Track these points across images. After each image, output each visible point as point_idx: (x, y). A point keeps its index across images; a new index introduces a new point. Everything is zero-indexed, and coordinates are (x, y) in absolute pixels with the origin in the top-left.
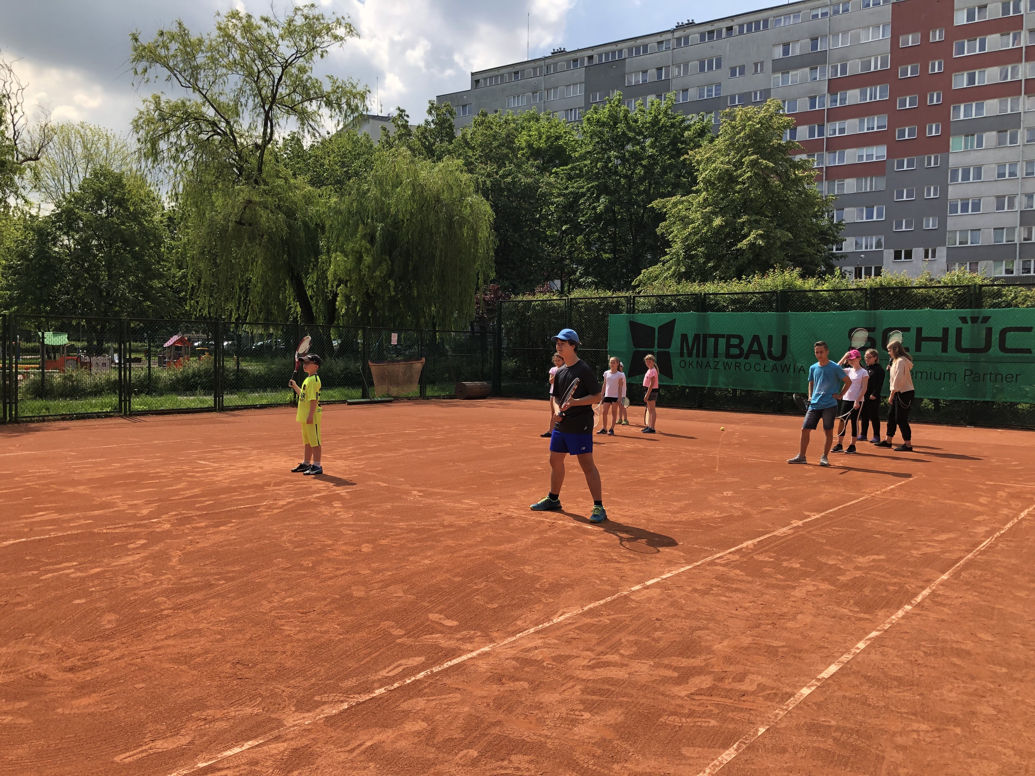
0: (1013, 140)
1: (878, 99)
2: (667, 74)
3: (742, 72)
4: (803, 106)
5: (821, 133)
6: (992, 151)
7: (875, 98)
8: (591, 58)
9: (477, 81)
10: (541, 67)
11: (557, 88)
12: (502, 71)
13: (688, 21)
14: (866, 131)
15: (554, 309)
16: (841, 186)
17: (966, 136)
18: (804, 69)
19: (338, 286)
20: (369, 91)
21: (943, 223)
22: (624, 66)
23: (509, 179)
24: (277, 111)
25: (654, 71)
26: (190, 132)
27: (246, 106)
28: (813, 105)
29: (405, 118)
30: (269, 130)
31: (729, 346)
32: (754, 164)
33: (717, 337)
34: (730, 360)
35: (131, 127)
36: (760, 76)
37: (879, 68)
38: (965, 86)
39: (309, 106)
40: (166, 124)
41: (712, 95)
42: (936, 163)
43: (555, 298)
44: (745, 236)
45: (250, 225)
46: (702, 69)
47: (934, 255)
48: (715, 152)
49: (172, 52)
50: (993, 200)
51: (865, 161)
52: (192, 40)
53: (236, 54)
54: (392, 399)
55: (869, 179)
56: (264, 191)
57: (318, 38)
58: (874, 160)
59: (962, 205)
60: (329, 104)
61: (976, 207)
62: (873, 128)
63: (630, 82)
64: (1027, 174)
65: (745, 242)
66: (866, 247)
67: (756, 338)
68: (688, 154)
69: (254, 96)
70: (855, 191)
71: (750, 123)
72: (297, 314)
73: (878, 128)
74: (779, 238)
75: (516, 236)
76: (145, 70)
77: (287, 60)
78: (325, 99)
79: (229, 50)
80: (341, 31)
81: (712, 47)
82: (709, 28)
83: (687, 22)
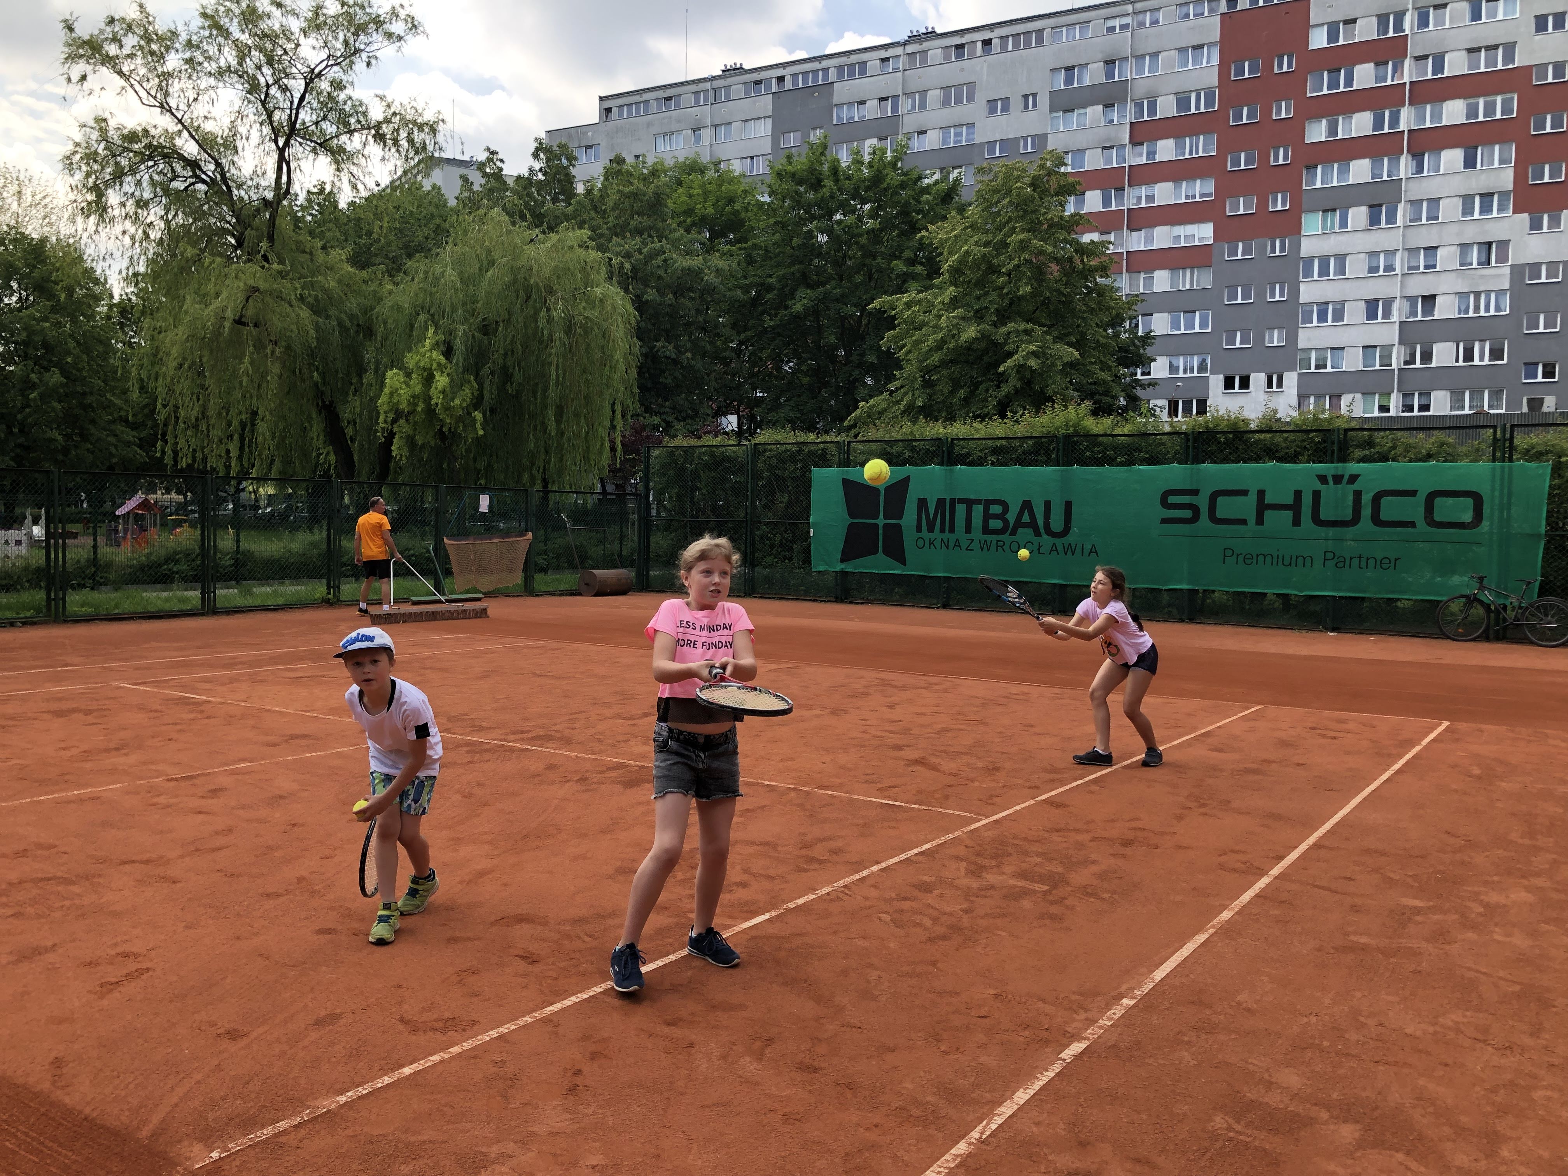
0: (1392, 218)
1: (1201, 154)
2: (895, 108)
3: (1005, 109)
4: (1094, 161)
5: (1120, 201)
6: (1359, 235)
7: (1197, 152)
8: (781, 79)
9: (609, 110)
10: (705, 91)
11: (730, 123)
12: (646, 96)
13: (927, 28)
14: (1184, 200)
15: (729, 459)
16: (1149, 281)
17: (1325, 211)
18: (1095, 107)
19: (394, 421)
20: (443, 121)
21: (1293, 338)
22: (831, 94)
23: (659, 261)
24: (297, 149)
25: (876, 102)
26: (156, 177)
27: (247, 139)
28: (1109, 160)
29: (499, 164)
30: (284, 178)
31: (987, 516)
32: (1023, 246)
33: (970, 503)
34: (989, 538)
35: (60, 166)
36: (1032, 115)
37: (1202, 110)
38: (1323, 139)
39: (348, 142)
40: (117, 164)
41: (961, 141)
42: (1282, 249)
43: (731, 442)
44: (1010, 355)
45: (256, 325)
46: (946, 102)
47: (1280, 384)
48: (966, 228)
49: (127, 50)
50: (1362, 305)
51: (1182, 244)
52: (160, 33)
53: (229, 57)
54: (481, 595)
55: (1188, 272)
56: (280, 273)
57: (362, 37)
58: (1196, 243)
59: (1319, 312)
60: (380, 137)
61: (1339, 316)
62: (1194, 197)
63: (839, 118)
64: (1410, 268)
65: (1010, 363)
66: (1185, 371)
67: (1027, 505)
68: (927, 230)
69: (261, 124)
70: (1168, 288)
71: (1019, 184)
72: (330, 465)
73: (1201, 196)
74: (1060, 358)
75: (671, 347)
76: (84, 78)
77: (313, 70)
78: (373, 132)
79: (220, 50)
80: (398, 27)
81: (962, 70)
82: (958, 40)
83: (924, 31)
